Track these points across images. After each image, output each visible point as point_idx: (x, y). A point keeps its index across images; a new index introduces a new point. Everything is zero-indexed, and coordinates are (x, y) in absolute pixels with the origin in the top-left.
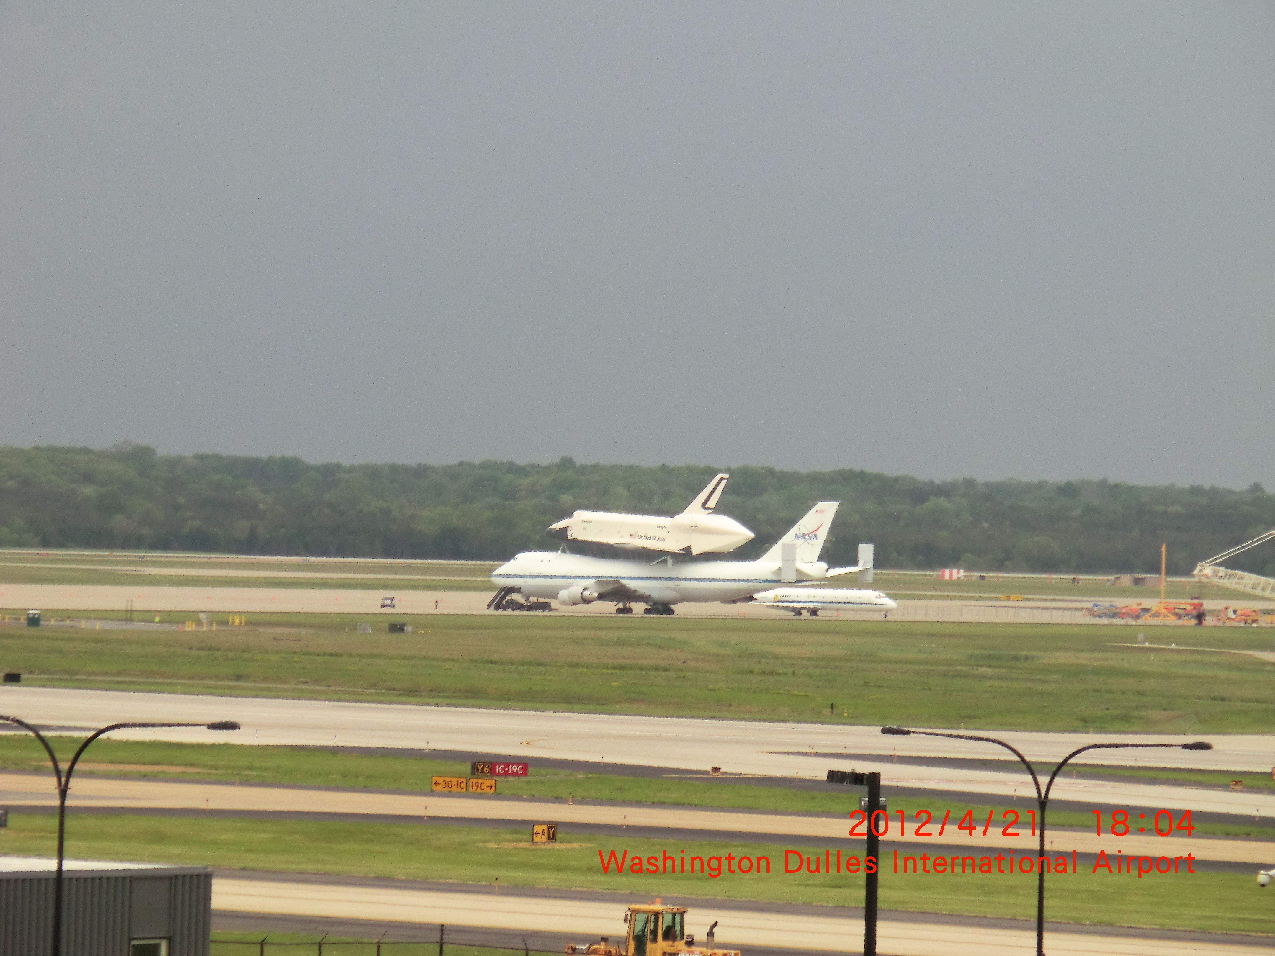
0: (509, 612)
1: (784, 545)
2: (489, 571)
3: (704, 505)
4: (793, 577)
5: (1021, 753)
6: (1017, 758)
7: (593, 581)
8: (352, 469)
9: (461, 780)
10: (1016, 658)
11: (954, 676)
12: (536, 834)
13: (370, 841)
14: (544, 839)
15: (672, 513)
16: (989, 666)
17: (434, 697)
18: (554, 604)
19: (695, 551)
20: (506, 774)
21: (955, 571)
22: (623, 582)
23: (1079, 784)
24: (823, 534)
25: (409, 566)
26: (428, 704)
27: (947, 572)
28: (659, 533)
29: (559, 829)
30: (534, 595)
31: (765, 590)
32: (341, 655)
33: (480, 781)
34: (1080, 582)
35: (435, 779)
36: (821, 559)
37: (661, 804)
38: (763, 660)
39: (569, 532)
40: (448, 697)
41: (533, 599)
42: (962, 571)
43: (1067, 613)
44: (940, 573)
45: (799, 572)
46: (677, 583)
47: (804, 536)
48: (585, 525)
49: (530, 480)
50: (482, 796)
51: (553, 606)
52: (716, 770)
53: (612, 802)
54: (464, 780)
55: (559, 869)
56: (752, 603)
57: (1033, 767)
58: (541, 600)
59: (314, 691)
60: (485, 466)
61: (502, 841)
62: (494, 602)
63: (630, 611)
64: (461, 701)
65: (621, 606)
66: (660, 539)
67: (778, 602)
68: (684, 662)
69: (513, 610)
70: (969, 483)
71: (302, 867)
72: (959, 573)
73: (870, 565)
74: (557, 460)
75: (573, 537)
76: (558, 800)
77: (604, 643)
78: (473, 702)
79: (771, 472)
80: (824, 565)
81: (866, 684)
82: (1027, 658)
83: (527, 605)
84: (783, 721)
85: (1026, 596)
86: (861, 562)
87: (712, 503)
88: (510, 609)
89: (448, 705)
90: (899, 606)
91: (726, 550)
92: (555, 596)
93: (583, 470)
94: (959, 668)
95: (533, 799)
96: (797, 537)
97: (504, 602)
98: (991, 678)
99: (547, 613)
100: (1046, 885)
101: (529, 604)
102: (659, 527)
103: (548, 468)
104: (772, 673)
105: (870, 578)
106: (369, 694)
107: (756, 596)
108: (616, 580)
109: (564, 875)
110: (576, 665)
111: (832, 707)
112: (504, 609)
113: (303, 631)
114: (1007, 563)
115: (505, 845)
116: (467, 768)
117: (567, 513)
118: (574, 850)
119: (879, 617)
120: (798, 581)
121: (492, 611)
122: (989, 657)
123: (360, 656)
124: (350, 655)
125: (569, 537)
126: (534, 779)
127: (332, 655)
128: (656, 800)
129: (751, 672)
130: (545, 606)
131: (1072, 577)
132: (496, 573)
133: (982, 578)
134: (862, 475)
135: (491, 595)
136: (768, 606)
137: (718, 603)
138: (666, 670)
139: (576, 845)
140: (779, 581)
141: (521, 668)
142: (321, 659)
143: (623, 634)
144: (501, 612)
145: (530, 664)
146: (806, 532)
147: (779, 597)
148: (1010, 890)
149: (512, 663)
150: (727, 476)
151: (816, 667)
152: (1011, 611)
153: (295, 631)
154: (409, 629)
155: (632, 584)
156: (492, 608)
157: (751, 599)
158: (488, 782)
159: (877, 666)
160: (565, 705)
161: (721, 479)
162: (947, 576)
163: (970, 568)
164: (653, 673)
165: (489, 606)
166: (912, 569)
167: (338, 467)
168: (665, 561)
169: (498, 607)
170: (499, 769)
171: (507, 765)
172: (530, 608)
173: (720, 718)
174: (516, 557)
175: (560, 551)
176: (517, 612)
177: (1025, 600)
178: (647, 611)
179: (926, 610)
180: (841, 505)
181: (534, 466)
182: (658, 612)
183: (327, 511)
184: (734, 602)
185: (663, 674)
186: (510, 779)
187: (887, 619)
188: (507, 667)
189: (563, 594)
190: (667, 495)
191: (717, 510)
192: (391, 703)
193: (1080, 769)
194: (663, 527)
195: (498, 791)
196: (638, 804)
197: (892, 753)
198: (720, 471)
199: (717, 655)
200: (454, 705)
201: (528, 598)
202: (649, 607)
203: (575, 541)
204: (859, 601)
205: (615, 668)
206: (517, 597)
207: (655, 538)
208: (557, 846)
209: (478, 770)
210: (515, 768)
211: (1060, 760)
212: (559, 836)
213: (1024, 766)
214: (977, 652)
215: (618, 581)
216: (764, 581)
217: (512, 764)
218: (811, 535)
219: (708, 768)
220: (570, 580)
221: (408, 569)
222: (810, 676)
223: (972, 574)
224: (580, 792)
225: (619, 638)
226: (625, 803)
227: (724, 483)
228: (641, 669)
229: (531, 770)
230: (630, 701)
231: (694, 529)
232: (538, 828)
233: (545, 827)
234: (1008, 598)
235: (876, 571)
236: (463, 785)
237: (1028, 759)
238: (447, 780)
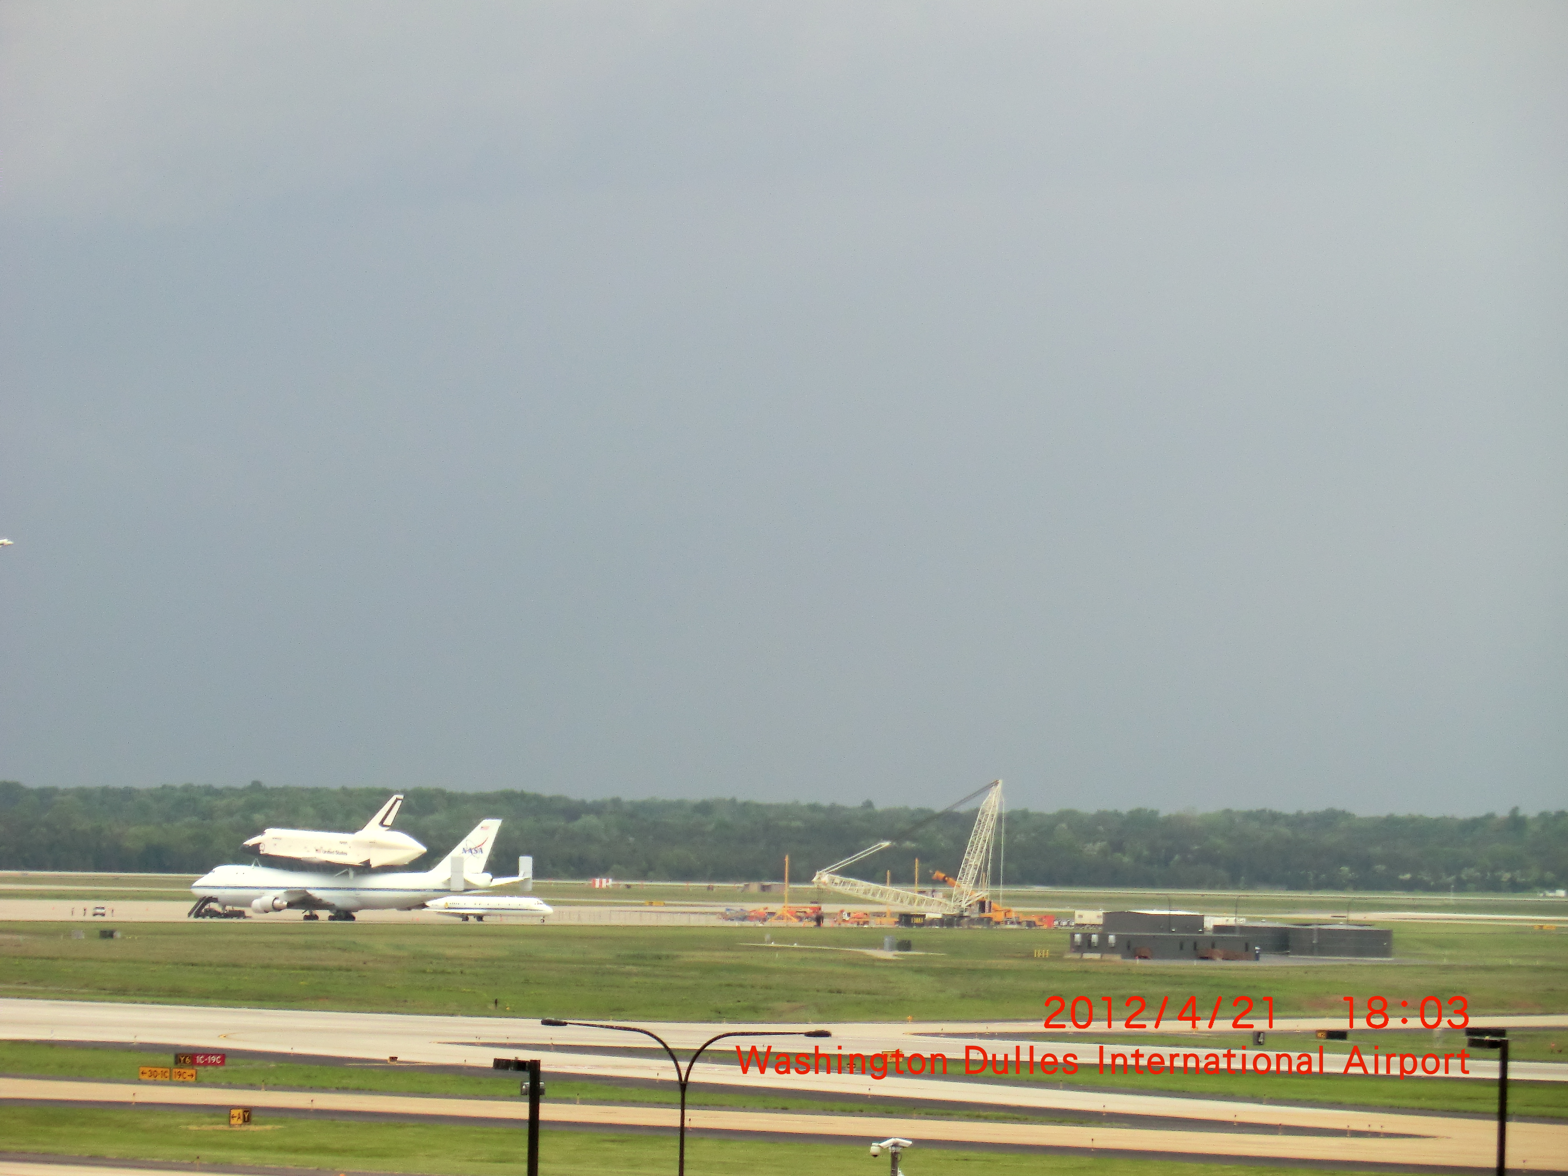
0: (208, 919)
1: (453, 859)
2: (189, 883)
3: (382, 823)
4: (461, 887)
5: (664, 1041)
6: (661, 1046)
7: (283, 891)
8: (66, 792)
9: (164, 1070)
10: (659, 957)
11: (603, 974)
12: (233, 1117)
13: (83, 1124)
14: (240, 1122)
15: (353, 830)
16: (633, 964)
17: (140, 995)
18: (248, 912)
19: (374, 864)
20: (206, 1064)
21: (604, 880)
22: (309, 891)
23: (714, 1068)
24: (487, 849)
25: (117, 879)
26: (135, 1002)
27: (597, 881)
28: (342, 848)
29: (253, 1113)
30: (230, 904)
31: (435, 898)
32: (57, 958)
33: (182, 1071)
34: (715, 889)
35: (142, 1069)
36: (486, 870)
37: (345, 1090)
38: (435, 961)
39: (261, 848)
40: (153, 996)
41: (229, 908)
42: (610, 880)
43: (703, 917)
44: (591, 882)
45: (466, 882)
46: (357, 892)
47: (471, 850)
48: (275, 841)
49: (225, 802)
50: (184, 1084)
51: (247, 914)
52: (393, 1059)
53: (300, 1088)
54: (168, 1070)
55: (254, 1148)
56: (425, 910)
57: (675, 1053)
58: (237, 908)
59: (33, 991)
60: (186, 789)
61: (202, 1124)
62: (194, 910)
63: (316, 917)
64: (168, 1000)
65: (308, 913)
66: (342, 853)
67: (449, 908)
68: (365, 963)
69: (211, 917)
70: (616, 802)
71: (22, 1148)
72: (607, 882)
73: (529, 875)
74: (248, 783)
75: (265, 852)
76: (252, 1087)
77: (293, 947)
78: (178, 1000)
79: (441, 793)
80: (488, 876)
81: (527, 982)
82: (668, 957)
83: (223, 914)
84: (452, 1015)
85: (666, 902)
86: (521, 873)
87: (389, 821)
88: (208, 917)
89: (153, 1003)
90: (555, 912)
91: (401, 863)
92: (248, 904)
93: (273, 791)
94: (608, 966)
95: (230, 1086)
96: (464, 850)
97: (203, 911)
98: (636, 975)
99: (241, 920)
100: (686, 1157)
101: (226, 912)
102: (341, 843)
103: (243, 790)
104: (443, 972)
105: (529, 887)
106: (83, 994)
107: (428, 903)
108: (303, 891)
109: (260, 1154)
110: (268, 967)
111: (496, 1002)
112: (204, 916)
113: (21, 938)
114: (651, 874)
115: (204, 1127)
116: (171, 1059)
117: (260, 831)
118: (266, 1131)
119: (537, 921)
120: (466, 890)
121: (192, 919)
122: (634, 956)
123: (74, 959)
124: (65, 959)
125: (261, 852)
126: (231, 1068)
127: (48, 958)
128: (340, 1086)
129: (424, 972)
130: (241, 914)
131: (707, 885)
132: (195, 884)
133: (628, 886)
134: (523, 796)
135: (191, 905)
136: (439, 913)
137: (395, 910)
138: (348, 970)
139: (269, 1127)
140: (448, 890)
141: (219, 969)
142: (39, 962)
143: (309, 938)
144: (200, 919)
145: (226, 965)
146: (473, 846)
147: (449, 904)
148: (654, 1162)
149: (211, 965)
150: (401, 797)
151: (482, 967)
152: (654, 916)
153: (15, 937)
154: (118, 935)
155: (317, 894)
156: (192, 916)
157: (424, 906)
158: (189, 1071)
159: (535, 965)
160: (258, 1003)
161: (397, 800)
162: (597, 885)
163: (616, 877)
164: (336, 973)
165: (190, 914)
166: (566, 879)
167: (54, 791)
168: (347, 873)
169: (197, 915)
170: (199, 1059)
171: (207, 1056)
172: (227, 916)
173: (396, 1013)
174: (213, 870)
175: (253, 865)
176: (215, 920)
177: (665, 905)
178: (331, 918)
179: (579, 915)
180: (503, 821)
181: (230, 789)
182: (340, 918)
183: (44, 830)
184: (409, 909)
185: (345, 973)
186: (209, 1068)
187: (545, 923)
188: (207, 969)
189: (256, 903)
190: (348, 815)
191: (394, 827)
192: (104, 1001)
193: (713, 1054)
194: (345, 843)
195: (199, 1079)
196: (324, 1089)
197: (549, 1042)
198: (397, 793)
199: (394, 957)
200: (159, 1003)
201: (224, 906)
202: (333, 915)
203: (267, 856)
204: (519, 907)
205: (303, 968)
206: (214, 906)
207: (338, 853)
208: (252, 1128)
209: (180, 1060)
210: (214, 1059)
211: (699, 1047)
212: (253, 1119)
213: (666, 1053)
214: (624, 952)
215: (305, 892)
216: (435, 890)
217: (212, 1055)
218: (477, 850)
219: (387, 1057)
220: (262, 891)
221: (116, 881)
222: (476, 975)
223: (620, 883)
224: (272, 1080)
225: (306, 942)
226: (312, 1089)
227: (399, 803)
228: (325, 969)
229: (227, 1061)
230: (317, 998)
231: (373, 844)
232: (235, 1112)
233: (241, 1111)
234: (651, 904)
235: (535, 881)
236: (167, 1074)
237: (670, 1046)
238: (153, 1069)
